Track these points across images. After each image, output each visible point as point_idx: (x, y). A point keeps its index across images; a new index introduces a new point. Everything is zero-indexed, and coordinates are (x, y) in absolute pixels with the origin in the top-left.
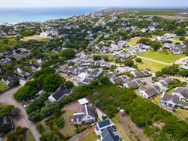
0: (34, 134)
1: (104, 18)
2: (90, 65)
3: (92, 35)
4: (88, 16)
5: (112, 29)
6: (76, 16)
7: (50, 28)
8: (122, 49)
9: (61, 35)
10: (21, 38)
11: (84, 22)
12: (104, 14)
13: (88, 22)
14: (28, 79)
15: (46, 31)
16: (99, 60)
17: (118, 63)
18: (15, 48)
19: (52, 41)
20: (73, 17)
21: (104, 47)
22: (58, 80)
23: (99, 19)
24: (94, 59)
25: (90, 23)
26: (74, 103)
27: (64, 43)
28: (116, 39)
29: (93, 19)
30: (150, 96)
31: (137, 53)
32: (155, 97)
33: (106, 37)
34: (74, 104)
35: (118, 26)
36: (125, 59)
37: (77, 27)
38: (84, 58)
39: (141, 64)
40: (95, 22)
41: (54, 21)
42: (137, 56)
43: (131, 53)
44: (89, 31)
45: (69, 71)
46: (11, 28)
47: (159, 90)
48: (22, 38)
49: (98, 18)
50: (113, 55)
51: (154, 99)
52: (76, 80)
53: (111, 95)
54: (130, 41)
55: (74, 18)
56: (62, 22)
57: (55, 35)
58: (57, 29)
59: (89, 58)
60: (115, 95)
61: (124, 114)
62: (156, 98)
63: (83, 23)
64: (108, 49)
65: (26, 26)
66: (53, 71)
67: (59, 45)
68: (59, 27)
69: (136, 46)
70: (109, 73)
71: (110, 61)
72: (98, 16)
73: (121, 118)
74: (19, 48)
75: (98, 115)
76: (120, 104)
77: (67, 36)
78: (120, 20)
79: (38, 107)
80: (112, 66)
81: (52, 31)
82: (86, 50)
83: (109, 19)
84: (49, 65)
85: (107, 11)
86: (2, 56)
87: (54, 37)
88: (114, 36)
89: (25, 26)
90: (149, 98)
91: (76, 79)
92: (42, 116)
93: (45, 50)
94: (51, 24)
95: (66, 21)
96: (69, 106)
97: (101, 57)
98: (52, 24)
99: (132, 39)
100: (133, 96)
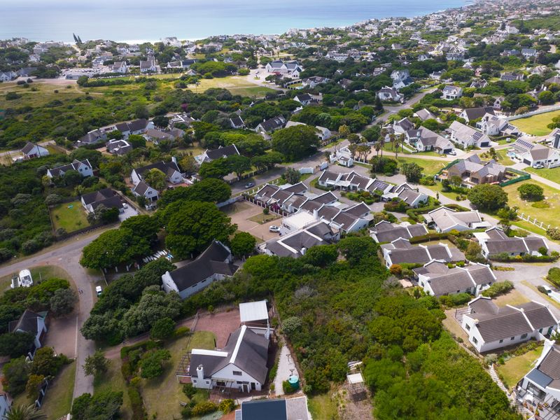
0: (78, 383)
1: (469, 30)
2: (351, 188)
3: (404, 86)
4: (419, 22)
5: (480, 69)
6: (378, 21)
7: (285, 55)
8: (485, 145)
9: (305, 81)
10: (190, 83)
11: (394, 42)
12: (474, 18)
13: (410, 43)
14: (147, 207)
15: (268, 64)
16: (390, 174)
17: (452, 193)
18: (161, 111)
19: (271, 96)
20: (370, 22)
21: (421, 131)
22: (209, 227)
23: (451, 32)
24: (374, 169)
25: (416, 44)
26: (228, 311)
27: (301, 108)
28: (479, 103)
29: (432, 33)
30: (496, 344)
31: (539, 163)
32: (513, 353)
33: (448, 97)
34: (225, 313)
35: (506, 61)
36: (480, 181)
37: (367, 58)
38: (341, 162)
39: (538, 209)
40: (434, 43)
41: (304, 34)
42: (532, 176)
43: (515, 160)
44: (398, 72)
45: (273, 201)
46: (180, 51)
47: (545, 330)
48: (194, 82)
49: (448, 29)
50: (445, 162)
51: (503, 363)
52: (278, 232)
53: (352, 309)
54: (531, 116)
55: (370, 28)
56: (330, 38)
57: (290, 80)
58: (303, 60)
59: (359, 162)
60: (362, 312)
61: (364, 393)
62: (512, 362)
63: (393, 45)
64: (434, 139)
65: (221, 46)
66: (219, 195)
67: (281, 113)
68: (312, 55)
69: (542, 138)
70: (395, 226)
71: (426, 184)
72: (451, 24)
73: (344, 407)
74: (171, 111)
75: (279, 371)
76: (365, 351)
77: (321, 85)
78: (524, 38)
79: (123, 299)
80: (421, 202)
81: (284, 67)
82: (359, 135)
83: (485, 35)
84: (220, 171)
85: (494, 6)
86: (116, 131)
87: (285, 85)
88: (476, 95)
89: (219, 46)
90: (484, 353)
91: (279, 230)
92: (121, 332)
93: (238, 122)
94: (291, 45)
95: (342, 36)
96: (209, 317)
97: (399, 166)
98: (294, 44)
99: (542, 109)
100: (427, 332)
